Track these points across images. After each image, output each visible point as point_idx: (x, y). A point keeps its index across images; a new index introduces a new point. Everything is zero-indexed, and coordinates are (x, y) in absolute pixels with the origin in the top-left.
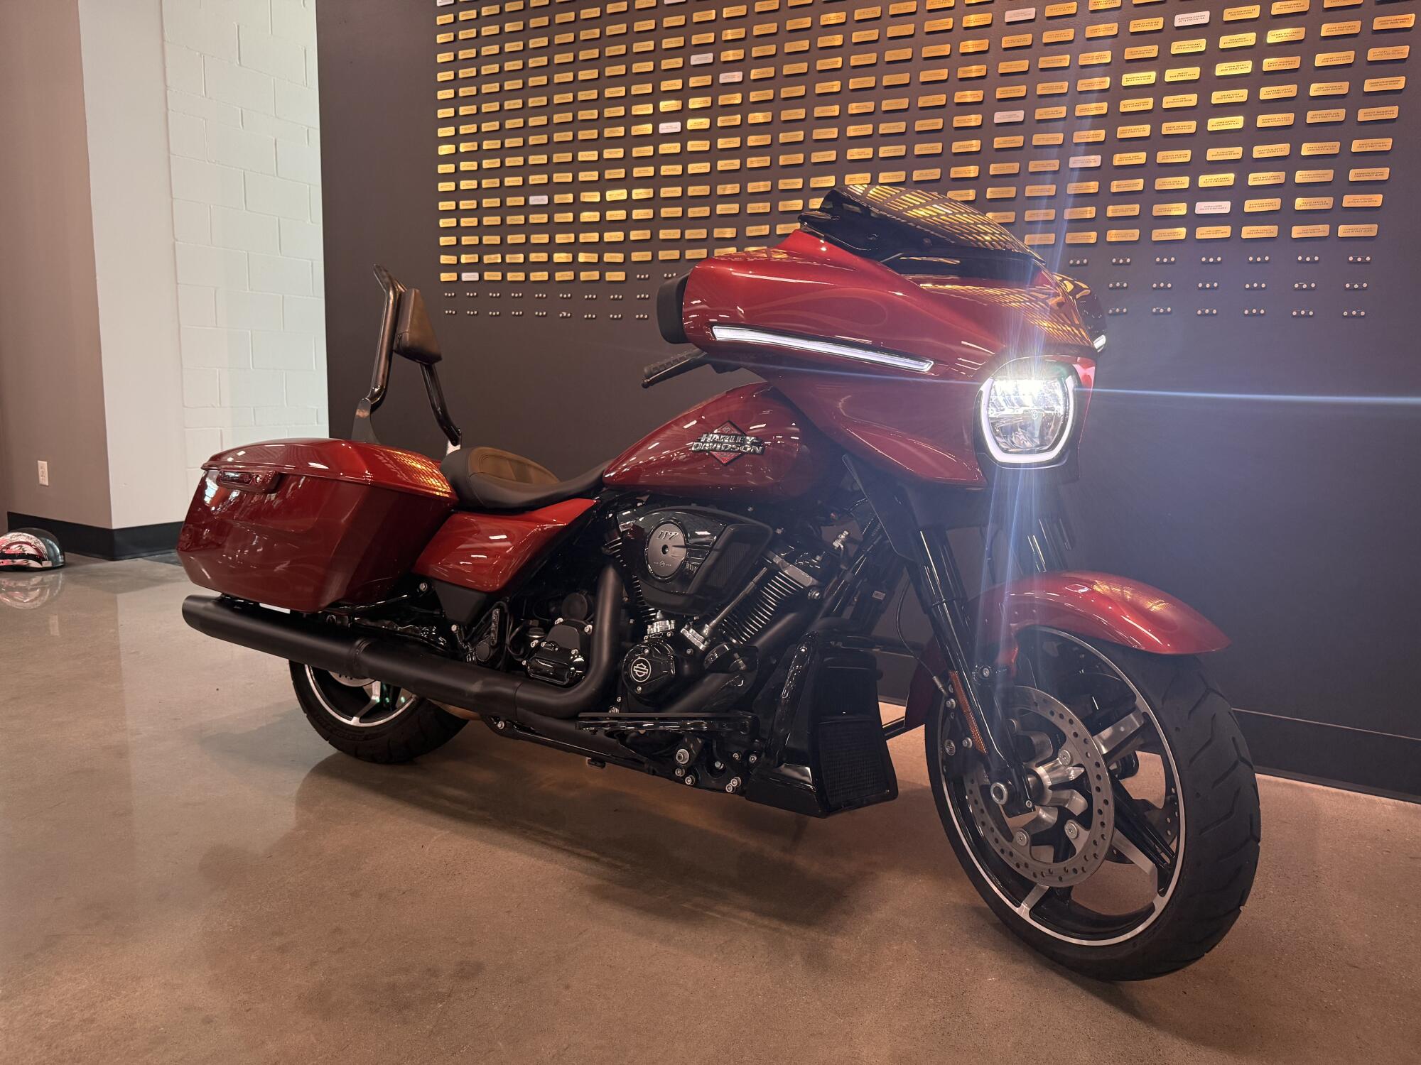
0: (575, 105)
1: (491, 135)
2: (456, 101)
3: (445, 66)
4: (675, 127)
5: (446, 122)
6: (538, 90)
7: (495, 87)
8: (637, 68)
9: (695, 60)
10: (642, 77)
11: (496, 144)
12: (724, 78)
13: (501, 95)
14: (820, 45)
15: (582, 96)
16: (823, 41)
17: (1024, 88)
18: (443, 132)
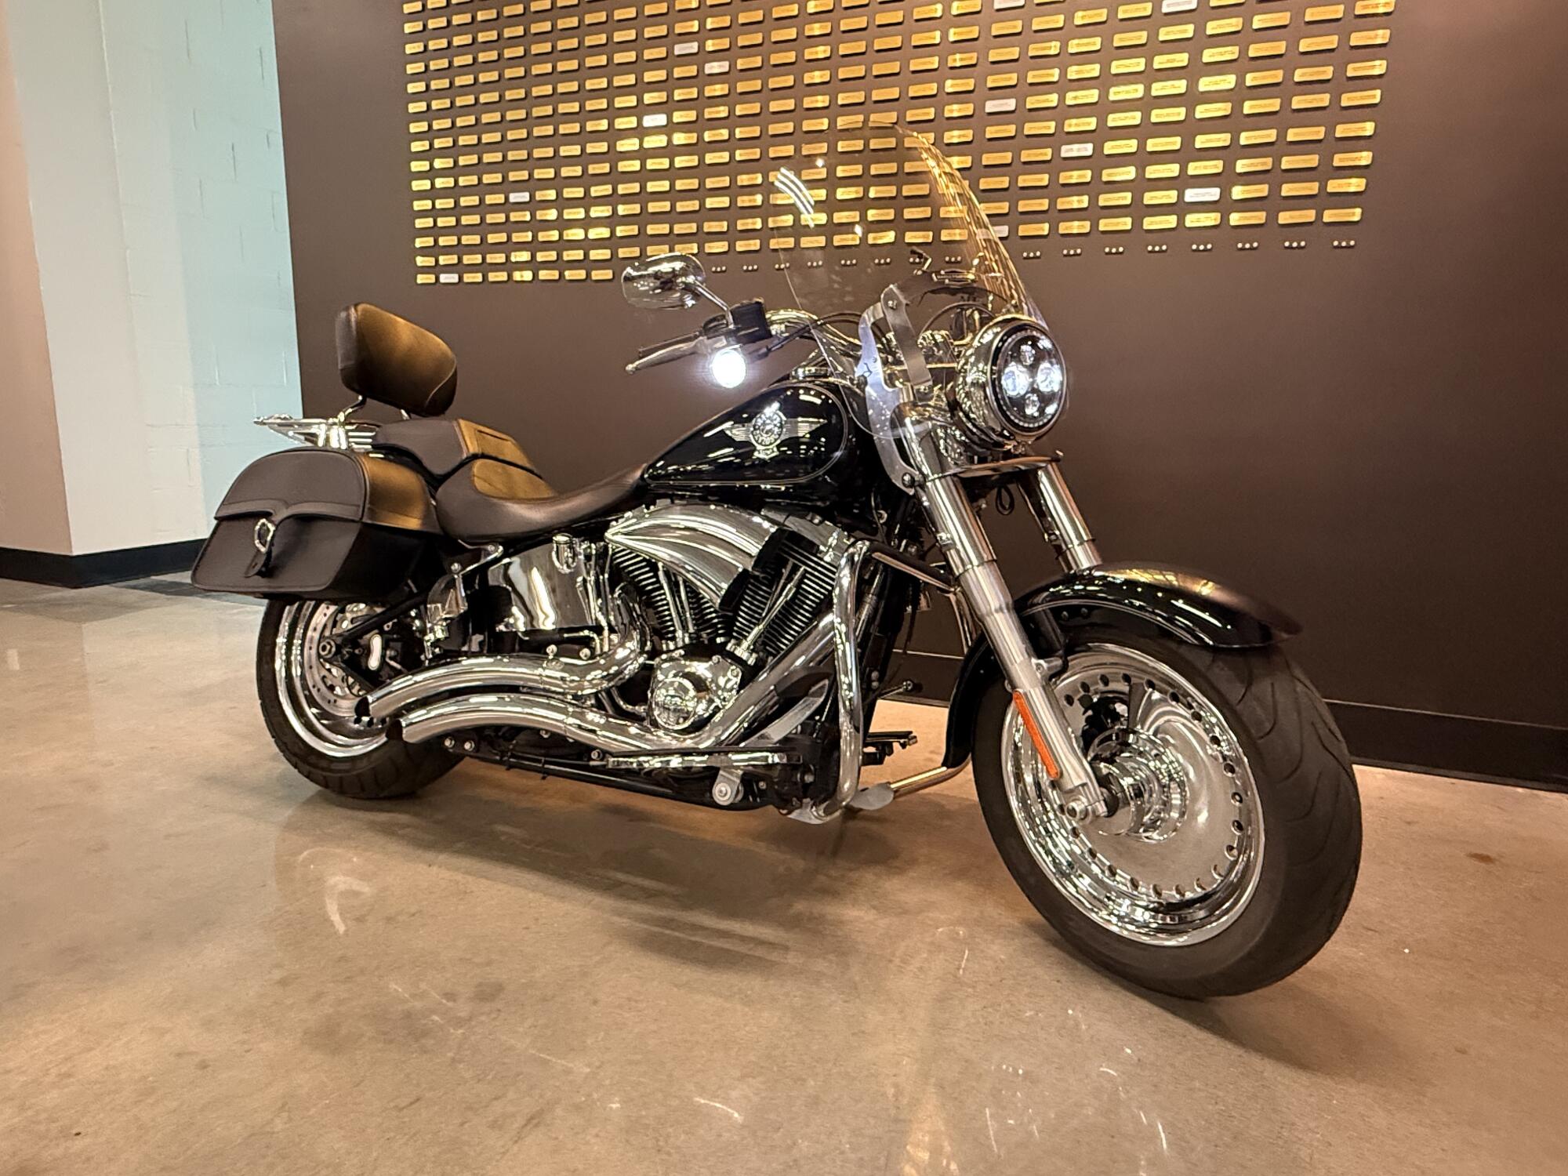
0: (554, 98)
1: (467, 130)
2: (427, 94)
3: (415, 57)
4: (660, 120)
5: (418, 117)
6: (514, 83)
7: (469, 80)
8: (619, 58)
9: (680, 49)
10: (625, 68)
11: (472, 140)
12: (710, 68)
13: (475, 87)
14: (806, 33)
15: (562, 88)
16: (809, 30)
17: (1015, 76)
18: (414, 128)
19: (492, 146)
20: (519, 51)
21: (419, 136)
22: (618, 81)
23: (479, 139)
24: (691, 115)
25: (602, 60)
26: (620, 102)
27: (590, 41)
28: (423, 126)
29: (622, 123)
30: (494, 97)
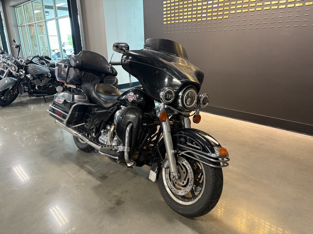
0: (188, 11)
1: (173, 17)
2: (167, 11)
3: (165, 4)
4: (205, 15)
5: (165, 14)
6: (181, 8)
7: (173, 8)
8: (199, 4)
9: (209, 2)
12: (214, 6)
13: (175, 9)
15: (189, 10)
17: (269, 7)
18: (164, 16)
19: (177, 20)
20: (182, 3)
21: (165, 18)
22: (198, 8)
23: (175, 19)
24: (210, 14)
25: (196, 4)
26: (198, 12)
28: (166, 16)
29: (198, 16)
30: (178, 11)
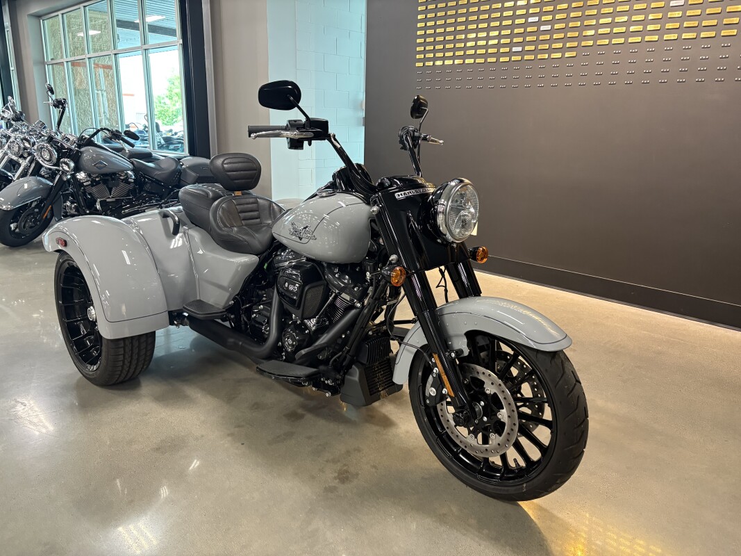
0: (477, 39)
1: (439, 51)
2: (425, 36)
3: (421, 21)
4: (520, 49)
5: (420, 45)
6: (461, 32)
7: (442, 30)
8: (505, 23)
9: (531, 20)
10: (507, 27)
11: (440, 55)
12: (542, 28)
13: (445, 34)
14: (586, 14)
15: (479, 35)
16: (587, 13)
17: (676, 35)
18: (418, 49)
20: (464, 19)
21: (420, 52)
22: (503, 32)
23: (444, 55)
24: (533, 48)
25: (497, 24)
26: (503, 41)
27: (494, 15)
28: (422, 48)
29: (502, 50)
30: (452, 37)
